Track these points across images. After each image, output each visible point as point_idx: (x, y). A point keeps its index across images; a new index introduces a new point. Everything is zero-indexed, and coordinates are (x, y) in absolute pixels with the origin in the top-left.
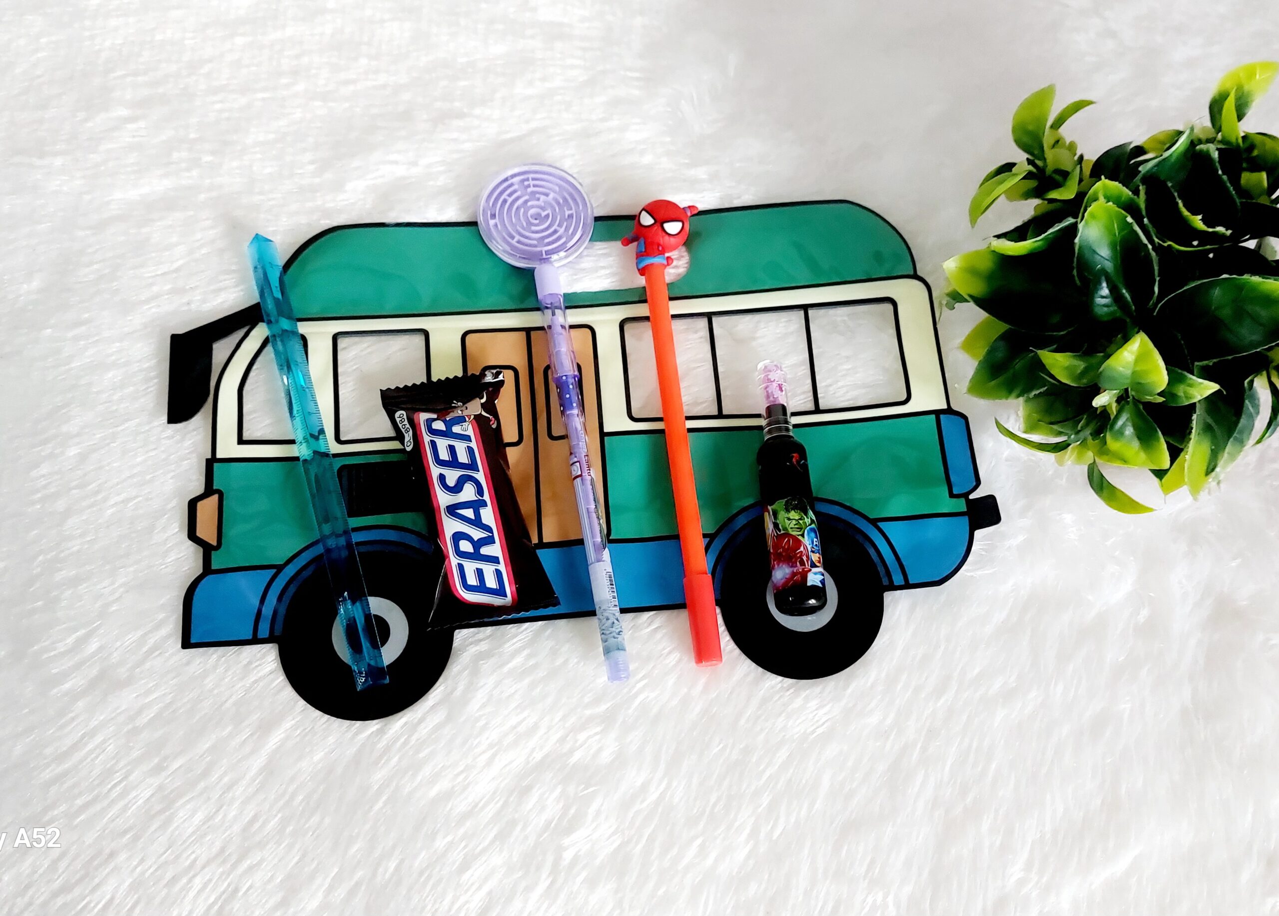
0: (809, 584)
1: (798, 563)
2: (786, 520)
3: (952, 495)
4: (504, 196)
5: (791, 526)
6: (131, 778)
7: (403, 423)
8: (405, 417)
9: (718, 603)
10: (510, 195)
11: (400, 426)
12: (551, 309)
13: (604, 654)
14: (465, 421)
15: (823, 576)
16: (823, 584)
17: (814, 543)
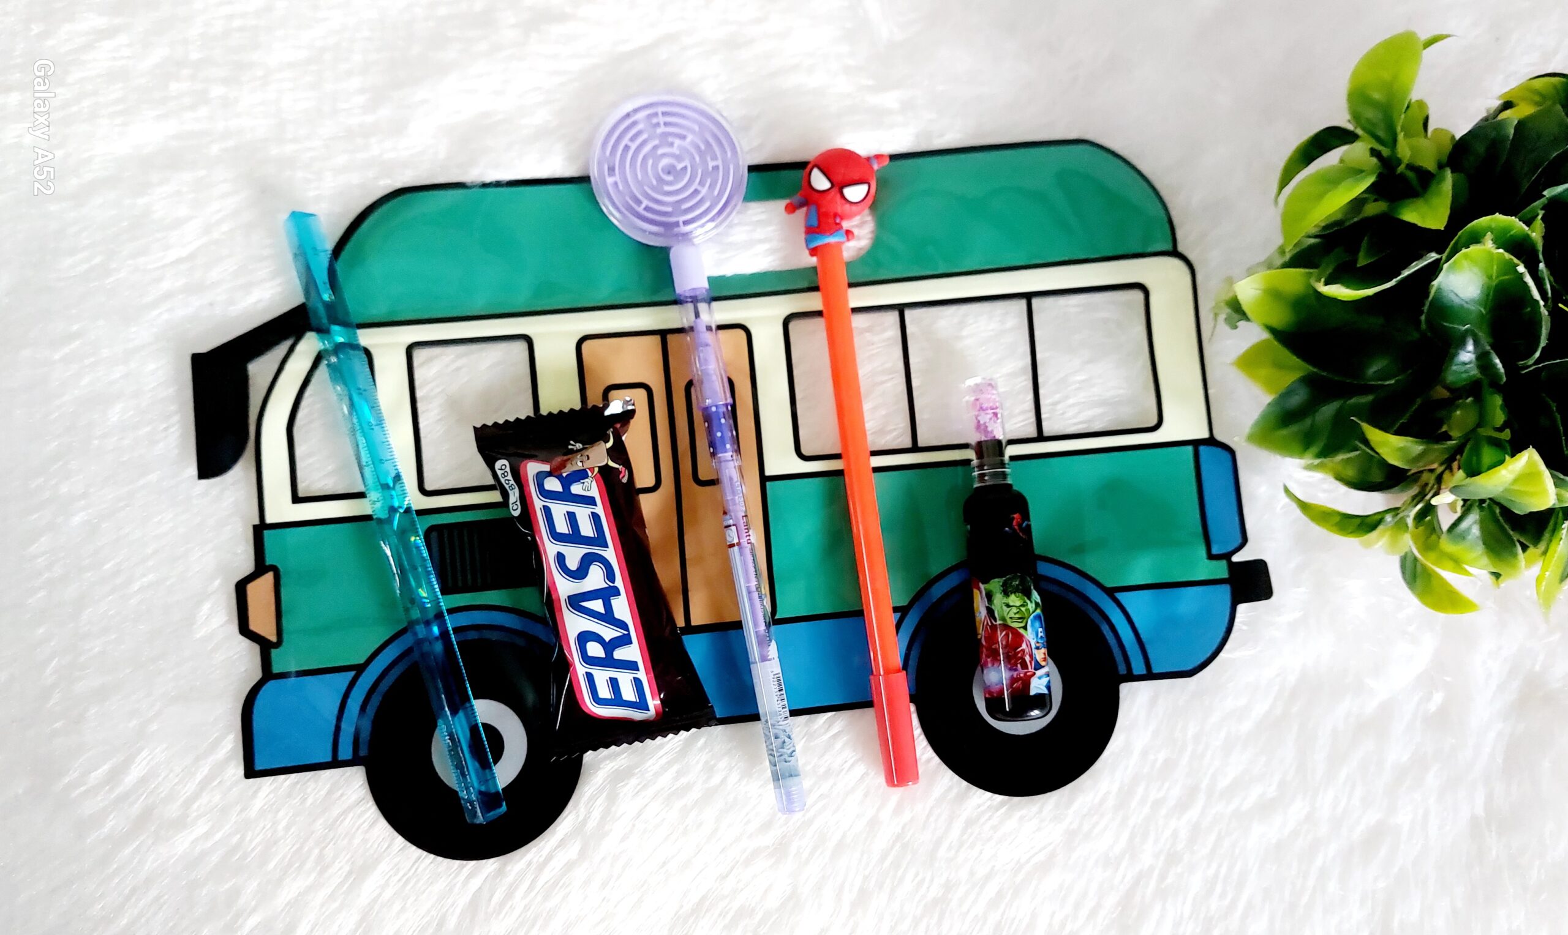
0: (1033, 692)
1: (1019, 666)
2: (1005, 608)
3: (1211, 556)
4: (626, 141)
5: (1009, 616)
7: (506, 478)
8: (508, 469)
9: (913, 699)
10: (632, 139)
11: (503, 480)
12: (692, 302)
13: (774, 781)
14: (587, 477)
15: (1048, 675)
16: (1048, 687)
17: (1039, 636)
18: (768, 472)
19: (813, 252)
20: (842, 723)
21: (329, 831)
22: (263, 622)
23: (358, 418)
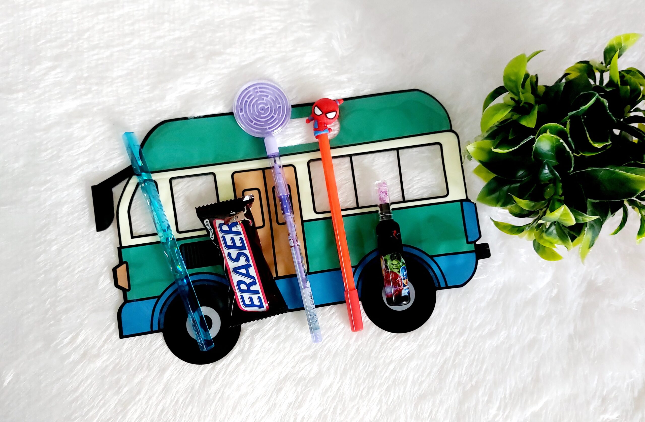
0: (402, 296)
1: (397, 286)
2: (391, 265)
3: (468, 242)
4: (246, 99)
5: (393, 268)
6: (107, 397)
8: (209, 223)
9: (360, 299)
10: (248, 98)
11: (207, 227)
12: (273, 157)
13: (310, 331)
14: (238, 224)
15: (409, 289)
16: (409, 293)
17: (405, 275)
18: (304, 219)
19: (317, 137)
20: (335, 309)
21: (151, 356)
22: (123, 282)
23: (153, 206)
